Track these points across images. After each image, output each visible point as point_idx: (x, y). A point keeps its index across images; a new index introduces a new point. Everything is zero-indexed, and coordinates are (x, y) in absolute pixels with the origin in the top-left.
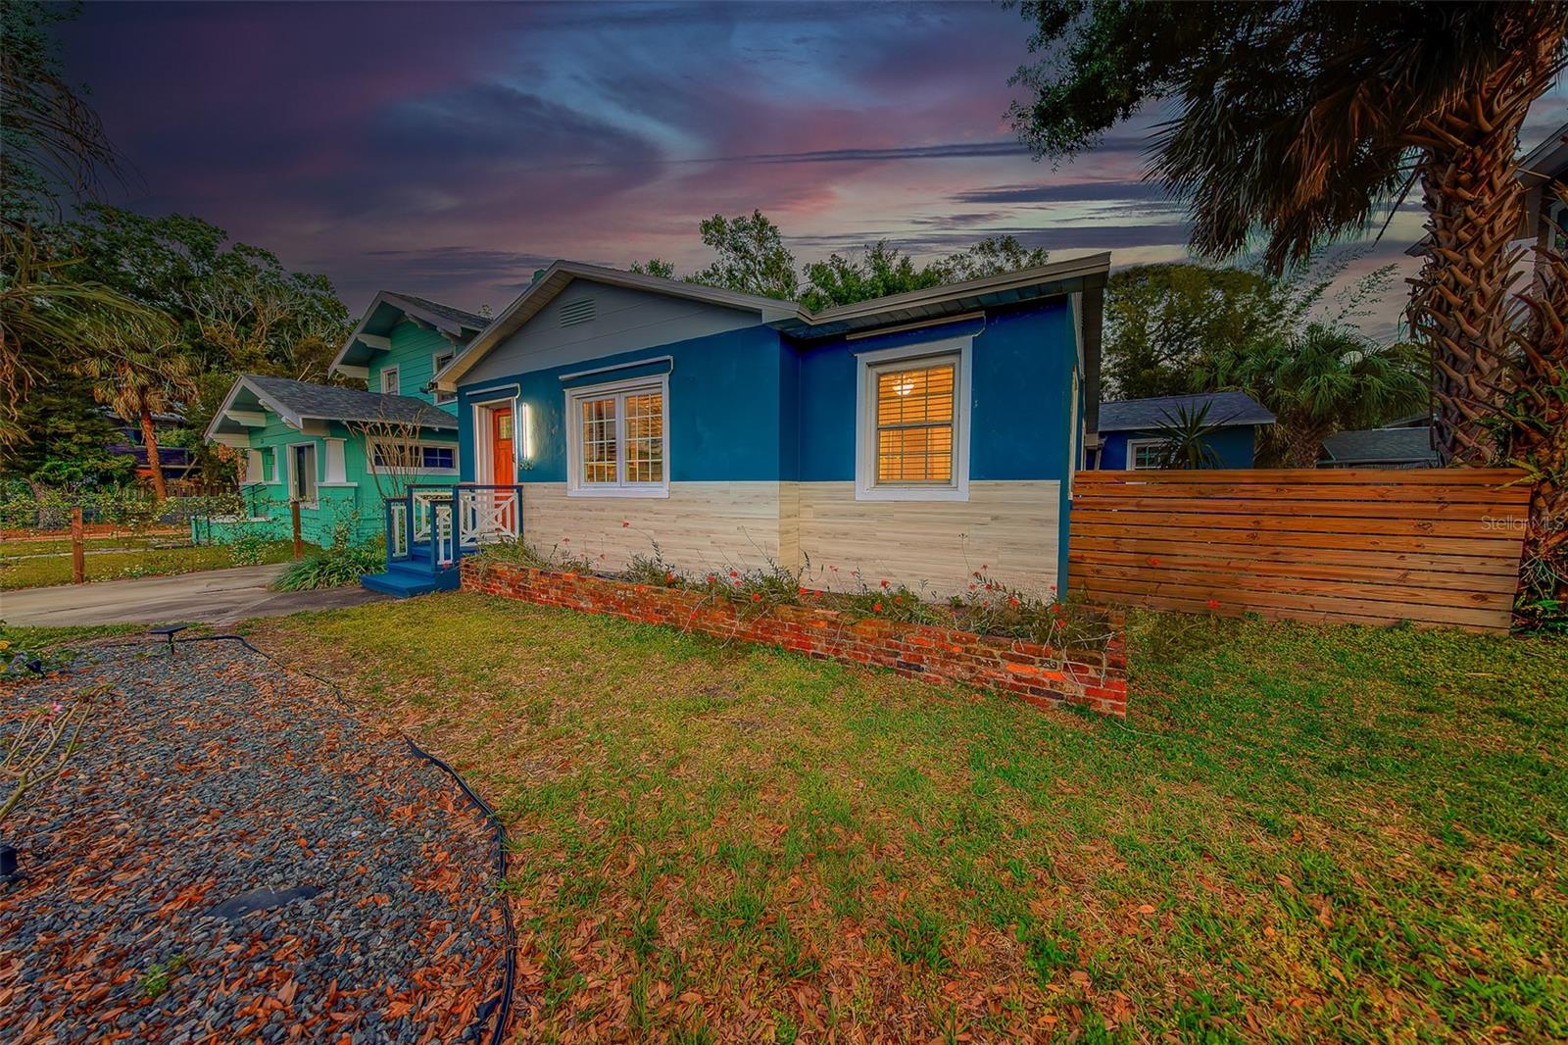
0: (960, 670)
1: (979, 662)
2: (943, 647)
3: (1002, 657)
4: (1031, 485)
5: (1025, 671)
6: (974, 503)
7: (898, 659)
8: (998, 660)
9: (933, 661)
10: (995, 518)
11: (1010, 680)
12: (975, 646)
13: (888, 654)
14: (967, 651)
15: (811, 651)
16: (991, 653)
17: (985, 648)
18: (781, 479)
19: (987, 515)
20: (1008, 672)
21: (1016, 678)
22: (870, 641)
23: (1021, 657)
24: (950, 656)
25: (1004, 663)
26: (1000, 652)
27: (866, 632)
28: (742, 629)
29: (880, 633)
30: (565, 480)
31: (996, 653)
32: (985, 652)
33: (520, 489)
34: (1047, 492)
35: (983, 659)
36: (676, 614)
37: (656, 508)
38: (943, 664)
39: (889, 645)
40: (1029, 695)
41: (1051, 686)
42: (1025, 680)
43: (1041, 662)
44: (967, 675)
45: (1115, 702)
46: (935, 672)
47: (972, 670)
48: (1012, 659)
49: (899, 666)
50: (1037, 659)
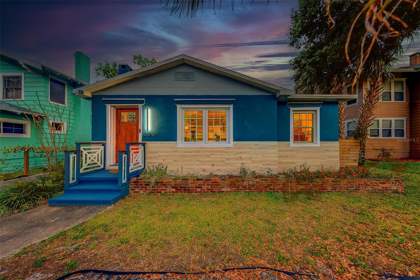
0: (369, 188)
1: (374, 185)
2: (365, 183)
3: (379, 183)
4: (333, 143)
5: (384, 186)
6: (321, 147)
7: (353, 188)
8: (378, 184)
9: (363, 187)
10: (326, 150)
11: (381, 188)
12: (373, 182)
13: (350, 187)
14: (371, 183)
15: (327, 191)
16: (377, 183)
17: (375, 182)
18: (278, 141)
19: (323, 150)
20: (380, 186)
21: (382, 188)
22: (345, 185)
23: (384, 182)
24: (366, 185)
25: (380, 185)
26: (379, 182)
27: (344, 182)
28: (302, 188)
29: (348, 182)
30: (176, 141)
31: (378, 182)
32: (375, 183)
33: (144, 145)
34: (336, 144)
35: (375, 185)
36: (274, 187)
37: (226, 150)
38: (365, 187)
39: (351, 185)
40: (385, 191)
41: (390, 188)
42: (384, 188)
43: (388, 183)
44: (371, 189)
45: (402, 189)
46: (363, 190)
47: (372, 188)
48: (382, 183)
49: (353, 190)
50: (387, 182)
